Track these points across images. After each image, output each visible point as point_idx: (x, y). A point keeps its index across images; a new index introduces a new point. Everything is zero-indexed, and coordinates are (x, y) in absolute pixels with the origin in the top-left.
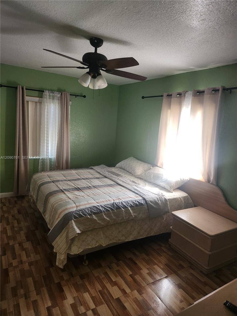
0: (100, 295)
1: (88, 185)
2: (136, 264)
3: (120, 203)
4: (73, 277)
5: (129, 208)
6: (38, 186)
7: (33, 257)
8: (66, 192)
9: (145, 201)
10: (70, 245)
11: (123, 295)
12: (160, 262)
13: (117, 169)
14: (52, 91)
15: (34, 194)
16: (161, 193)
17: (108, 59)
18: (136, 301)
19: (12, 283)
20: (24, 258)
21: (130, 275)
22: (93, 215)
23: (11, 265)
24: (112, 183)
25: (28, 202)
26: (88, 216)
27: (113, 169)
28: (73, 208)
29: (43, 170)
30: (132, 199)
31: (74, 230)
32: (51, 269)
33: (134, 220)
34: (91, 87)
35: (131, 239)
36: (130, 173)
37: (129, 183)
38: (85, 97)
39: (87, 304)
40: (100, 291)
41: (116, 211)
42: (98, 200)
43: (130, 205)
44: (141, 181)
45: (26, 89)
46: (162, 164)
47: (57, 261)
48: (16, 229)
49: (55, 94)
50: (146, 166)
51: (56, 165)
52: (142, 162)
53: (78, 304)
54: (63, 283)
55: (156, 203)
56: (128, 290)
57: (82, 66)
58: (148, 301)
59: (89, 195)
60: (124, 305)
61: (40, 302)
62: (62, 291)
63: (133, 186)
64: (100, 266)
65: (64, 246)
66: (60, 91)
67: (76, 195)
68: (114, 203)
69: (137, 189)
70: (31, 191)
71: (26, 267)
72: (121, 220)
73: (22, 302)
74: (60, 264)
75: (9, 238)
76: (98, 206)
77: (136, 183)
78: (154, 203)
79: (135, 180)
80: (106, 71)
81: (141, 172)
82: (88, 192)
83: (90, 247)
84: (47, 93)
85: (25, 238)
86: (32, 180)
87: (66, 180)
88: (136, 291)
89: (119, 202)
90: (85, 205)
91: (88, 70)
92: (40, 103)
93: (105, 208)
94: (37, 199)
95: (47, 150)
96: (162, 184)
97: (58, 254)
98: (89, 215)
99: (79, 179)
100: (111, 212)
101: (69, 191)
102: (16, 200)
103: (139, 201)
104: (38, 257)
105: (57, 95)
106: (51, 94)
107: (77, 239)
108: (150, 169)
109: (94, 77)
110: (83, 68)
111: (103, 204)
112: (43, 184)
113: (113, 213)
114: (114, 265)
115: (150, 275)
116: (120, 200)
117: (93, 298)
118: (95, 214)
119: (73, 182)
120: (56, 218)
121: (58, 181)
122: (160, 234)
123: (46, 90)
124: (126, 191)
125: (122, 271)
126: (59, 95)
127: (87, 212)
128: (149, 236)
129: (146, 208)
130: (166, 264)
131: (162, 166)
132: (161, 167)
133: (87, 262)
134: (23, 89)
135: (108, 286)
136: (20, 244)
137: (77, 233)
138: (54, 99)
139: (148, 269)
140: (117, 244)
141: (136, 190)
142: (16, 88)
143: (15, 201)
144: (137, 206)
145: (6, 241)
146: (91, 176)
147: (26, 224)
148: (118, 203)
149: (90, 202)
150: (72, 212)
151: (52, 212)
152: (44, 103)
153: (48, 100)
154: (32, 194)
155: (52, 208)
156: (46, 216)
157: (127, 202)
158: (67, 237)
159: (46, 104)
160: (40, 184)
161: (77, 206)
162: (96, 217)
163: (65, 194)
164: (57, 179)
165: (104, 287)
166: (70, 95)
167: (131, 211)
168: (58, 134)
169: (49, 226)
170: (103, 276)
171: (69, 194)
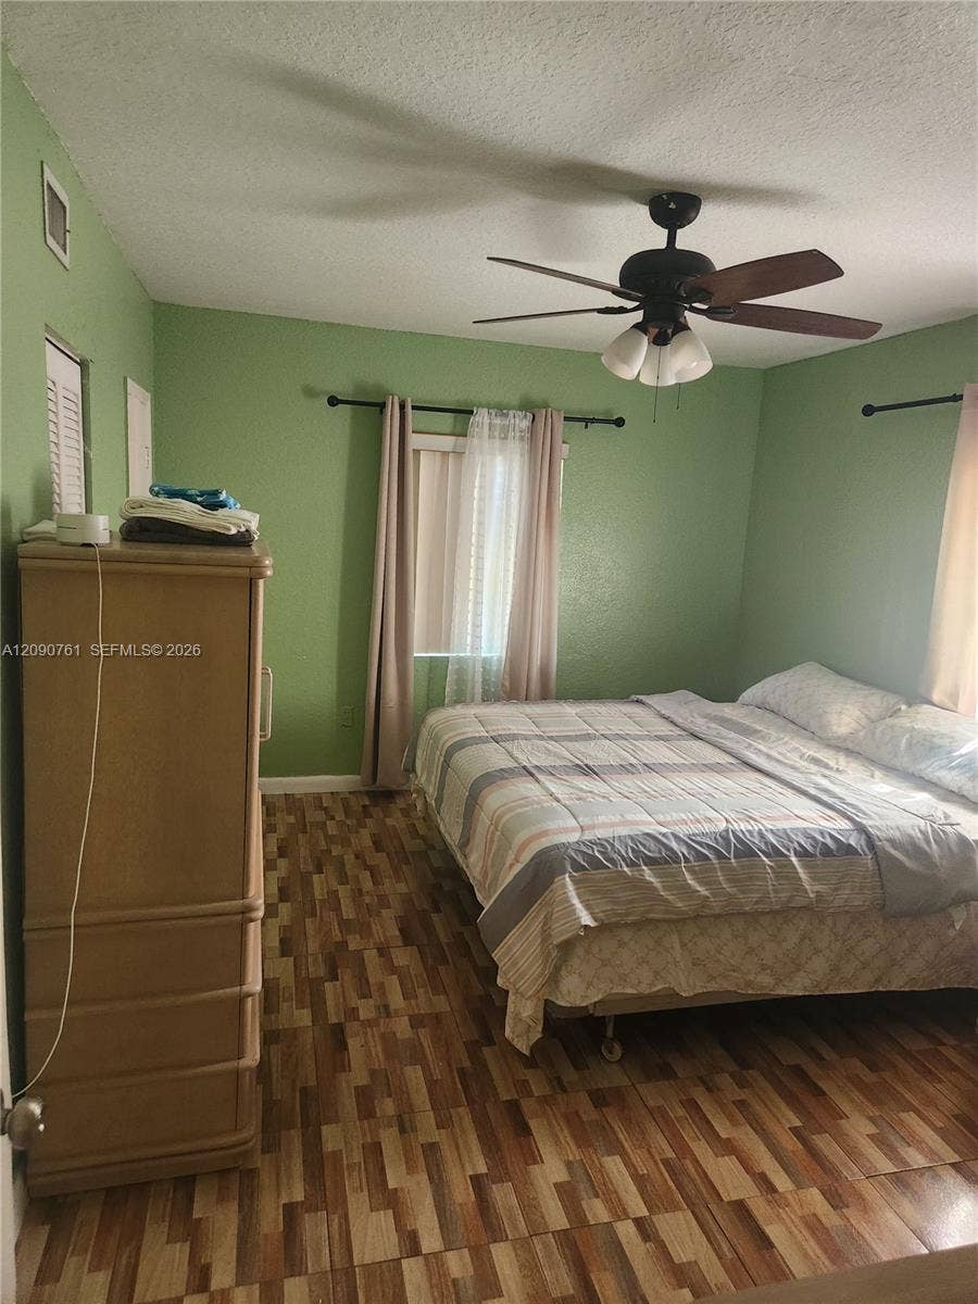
0: (666, 1175)
1: (624, 759)
2: (820, 1093)
3: (755, 834)
4: (564, 1090)
5: (794, 859)
6: (444, 753)
7: (425, 1002)
8: (541, 777)
9: (864, 836)
10: (557, 969)
11: (762, 1195)
12: (930, 1102)
13: (744, 710)
14: (501, 409)
15: (428, 780)
16: (945, 813)
17: (719, 266)
18: (814, 1225)
19: (358, 1076)
20: (396, 1000)
21: (794, 1130)
22: (644, 867)
23: (352, 1013)
24: (725, 759)
25: (407, 812)
26: (626, 869)
27: (727, 710)
28: (566, 830)
29: (461, 698)
30: (805, 825)
31: (572, 911)
32: (486, 1051)
33: (813, 911)
34: (647, 379)
35: (797, 987)
36: (806, 727)
37: (798, 765)
38: (620, 422)
39: (618, 1196)
40: (666, 1162)
41: (735, 865)
42: (663, 814)
43: (796, 845)
44: (849, 759)
45: (413, 408)
46: (954, 696)
47: (509, 1021)
48: (367, 899)
49: (512, 421)
50: (876, 701)
51: (503, 685)
52: (858, 685)
53: (582, 1187)
54: (527, 1105)
55: (913, 849)
56: (782, 1182)
57: (618, 302)
58: (867, 1236)
59: (628, 795)
60: (763, 1232)
61: (448, 1153)
62: (524, 1130)
63: (813, 777)
64: (667, 1072)
65: (534, 968)
66: (530, 407)
67: (581, 790)
68: (727, 831)
69: (831, 787)
70: (419, 774)
71: (402, 1028)
72: (757, 903)
73: (389, 1140)
74: (518, 1036)
75: (345, 925)
76: (664, 835)
77: (827, 766)
78: (907, 851)
79: (825, 755)
80: (711, 313)
81: (854, 725)
82: (625, 785)
83: (630, 991)
84: (481, 418)
85: (397, 933)
86: (424, 732)
87: (540, 737)
88: (815, 1191)
89: (749, 831)
90: (612, 825)
91: (638, 316)
92: (459, 454)
93: (689, 847)
94: (439, 800)
95: (477, 626)
96: (951, 778)
97: (511, 997)
98: (628, 866)
99: (587, 737)
100: (717, 866)
101: (553, 775)
102: (367, 803)
103: (839, 837)
104: (442, 1004)
105: (517, 422)
106: (498, 421)
107: (580, 951)
108: (896, 713)
109: (661, 340)
110: (622, 310)
111: (682, 831)
112: (460, 745)
113: (722, 869)
114: (725, 1081)
115: (883, 1144)
116: (752, 822)
117: (640, 1181)
118: (650, 862)
119: (570, 744)
120: (507, 865)
121: (513, 737)
122: (935, 988)
123: (480, 406)
124: (784, 792)
125: (758, 1108)
126: (525, 424)
127: (619, 854)
128: (881, 989)
129: (869, 865)
130: (956, 1117)
131: (956, 705)
132: (950, 705)
133: (618, 1051)
134: (402, 407)
135: (701, 1149)
136: (383, 951)
137: (582, 926)
138: (506, 438)
139: (872, 1120)
140: (741, 1000)
141: (826, 791)
142: (383, 406)
143: (364, 806)
144: (827, 855)
145: (337, 935)
146: (634, 730)
147: (402, 888)
148: (743, 833)
149: (629, 817)
150: (566, 846)
151: (492, 841)
152: (470, 453)
153: (486, 445)
154: (423, 779)
155: (492, 827)
156: (473, 859)
157: (785, 835)
158: (546, 935)
159: (478, 458)
160: (449, 744)
161: (581, 827)
162: (657, 875)
163: (537, 781)
164: (510, 729)
165: (683, 1150)
166: (566, 419)
167: (800, 870)
168: (515, 567)
169: (480, 897)
170: (681, 1112)
171: (555, 783)
